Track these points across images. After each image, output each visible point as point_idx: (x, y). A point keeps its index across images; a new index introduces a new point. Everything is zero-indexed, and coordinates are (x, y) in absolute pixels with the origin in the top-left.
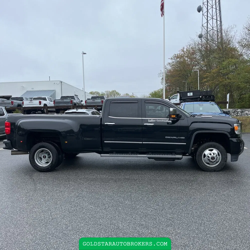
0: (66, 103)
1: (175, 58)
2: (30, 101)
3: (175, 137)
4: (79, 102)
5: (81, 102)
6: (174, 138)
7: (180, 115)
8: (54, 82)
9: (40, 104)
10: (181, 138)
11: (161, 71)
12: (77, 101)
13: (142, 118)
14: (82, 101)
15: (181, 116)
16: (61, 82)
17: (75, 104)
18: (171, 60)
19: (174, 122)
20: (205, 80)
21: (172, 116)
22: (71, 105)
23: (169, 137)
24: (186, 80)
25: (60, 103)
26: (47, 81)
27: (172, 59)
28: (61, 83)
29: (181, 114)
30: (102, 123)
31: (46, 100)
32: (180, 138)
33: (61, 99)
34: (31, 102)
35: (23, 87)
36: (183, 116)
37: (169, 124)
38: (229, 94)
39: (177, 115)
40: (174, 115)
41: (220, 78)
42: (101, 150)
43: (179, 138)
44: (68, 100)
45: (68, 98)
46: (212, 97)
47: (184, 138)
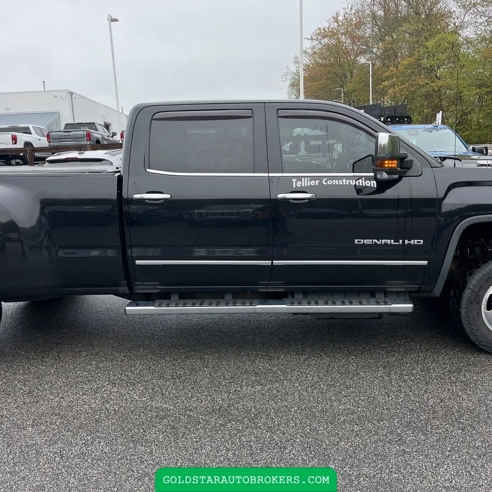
0: (75, 140)
1: (319, 37)
3: (388, 241)
4: (108, 136)
5: (112, 137)
6: (386, 244)
7: (408, 159)
8: (56, 94)
9: (16, 143)
10: (412, 242)
11: (287, 67)
12: (103, 134)
13: (271, 175)
14: (114, 134)
15: (412, 161)
16: (72, 94)
17: (98, 141)
18: (310, 41)
19: (383, 186)
20: (386, 83)
21: (387, 164)
22: (89, 142)
23: (367, 242)
24: (342, 86)
25: (62, 140)
26: (39, 92)
27: (312, 39)
28: (71, 96)
29: (410, 157)
30: (125, 195)
31: (30, 132)
32: (407, 242)
33: (65, 129)
36: (417, 163)
37: (365, 191)
38: (441, 112)
39: (402, 159)
40: (392, 159)
41: (419, 77)
42: (128, 292)
43: (404, 242)
44: (81, 132)
45: (83, 129)
46: (406, 119)
47: (420, 242)
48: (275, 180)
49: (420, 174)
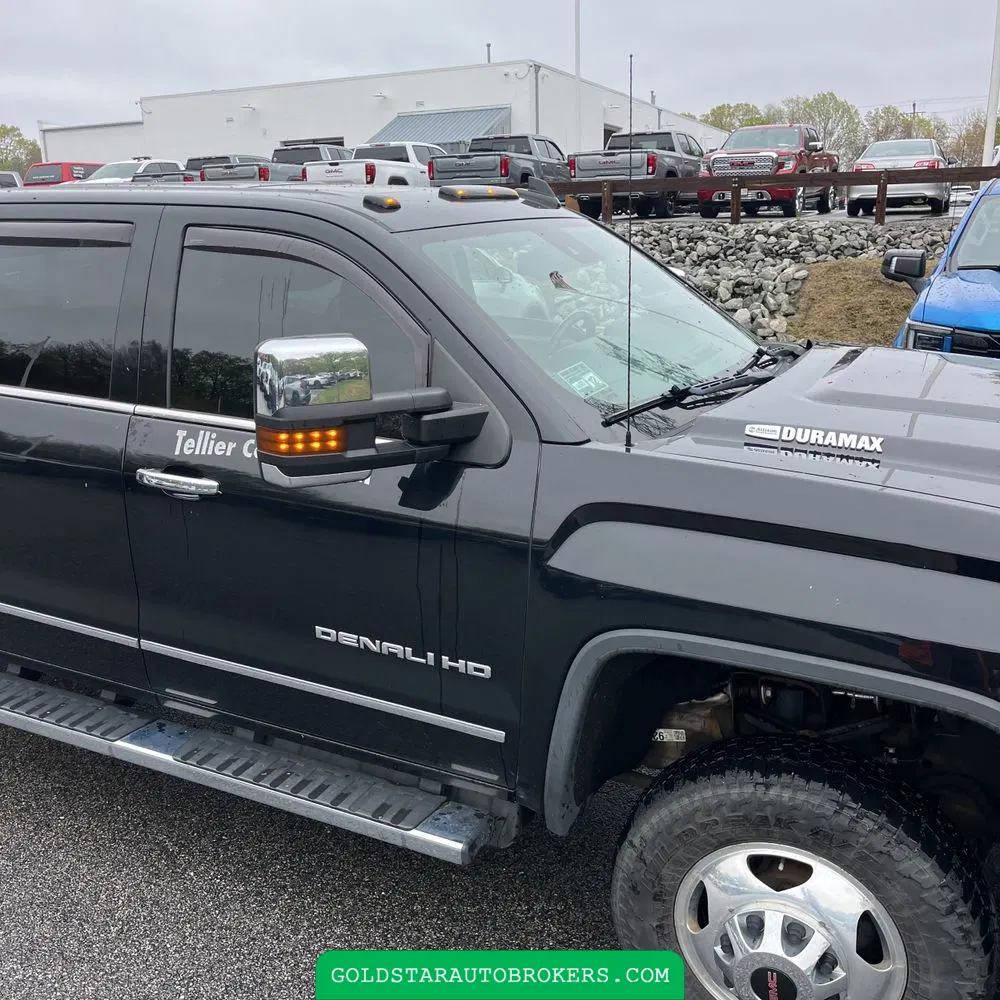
0: (478, 174)
2: (331, 164)
6: (392, 655)
8: (507, 71)
9: (371, 181)
10: (461, 665)
28: (536, 73)
31: (407, 160)
32: (446, 662)
34: (336, 171)
35: (385, 97)
43: (438, 660)
44: (490, 158)
47: (482, 671)
48: (140, 429)
49: (497, 460)
